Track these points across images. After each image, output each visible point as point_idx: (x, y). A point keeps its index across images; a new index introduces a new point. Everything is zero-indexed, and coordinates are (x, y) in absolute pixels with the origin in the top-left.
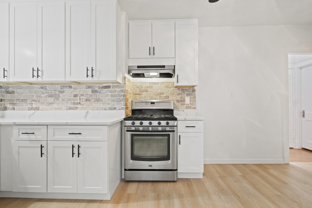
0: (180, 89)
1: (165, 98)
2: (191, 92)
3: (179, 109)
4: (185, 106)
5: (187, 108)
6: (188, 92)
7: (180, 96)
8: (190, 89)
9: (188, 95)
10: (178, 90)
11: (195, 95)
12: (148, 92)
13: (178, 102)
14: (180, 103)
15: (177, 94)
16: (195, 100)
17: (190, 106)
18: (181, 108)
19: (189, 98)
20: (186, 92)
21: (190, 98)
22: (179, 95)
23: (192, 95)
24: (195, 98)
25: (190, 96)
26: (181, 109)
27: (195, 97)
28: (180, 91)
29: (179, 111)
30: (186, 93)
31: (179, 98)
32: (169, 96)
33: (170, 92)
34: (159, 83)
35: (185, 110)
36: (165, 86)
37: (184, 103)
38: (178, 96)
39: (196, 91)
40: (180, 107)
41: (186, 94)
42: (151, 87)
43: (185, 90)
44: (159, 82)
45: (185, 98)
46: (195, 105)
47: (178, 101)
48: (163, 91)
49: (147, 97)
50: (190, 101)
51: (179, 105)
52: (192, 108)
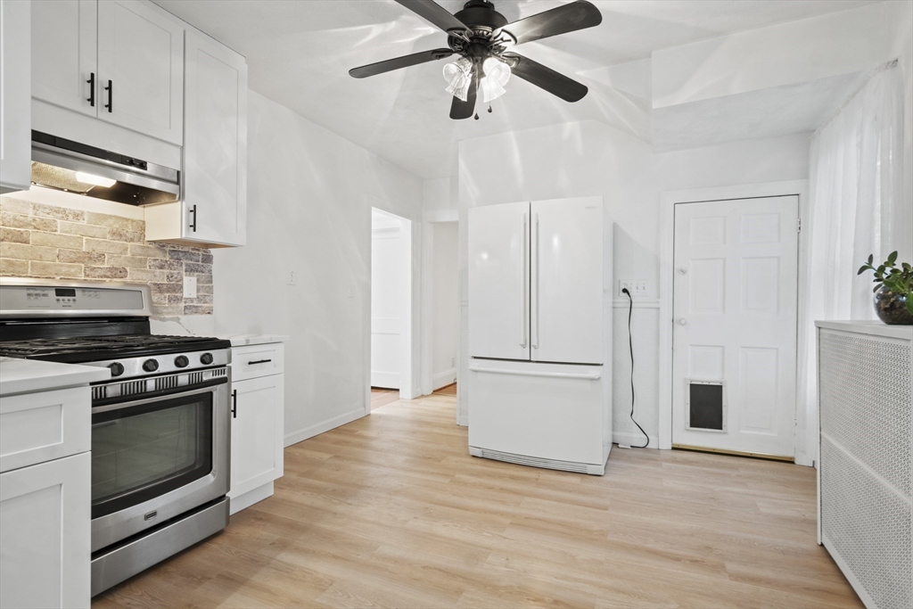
0: (167, 249)
1: (109, 274)
2: (200, 263)
3: (162, 313)
4: (182, 305)
5: (187, 311)
6: (190, 262)
7: (166, 271)
8: (197, 252)
9: (192, 270)
10: (158, 252)
11: (210, 271)
12: (27, 242)
13: (161, 292)
14: (167, 295)
15: (157, 263)
16: (212, 288)
17: (195, 305)
18: (170, 310)
19: (194, 279)
20: (184, 261)
21: (198, 280)
22: (161, 267)
23: (202, 272)
24: (211, 282)
25: (196, 274)
26: (170, 313)
27: (211, 277)
28: (165, 256)
29: (163, 320)
30: (186, 265)
31: (161, 277)
32: (128, 269)
33: (129, 255)
34: (86, 217)
35: (183, 318)
36: (108, 229)
37: (179, 295)
38: (158, 270)
39: (214, 260)
40: (165, 308)
41: (184, 267)
42: (47, 226)
43: (181, 255)
44: (85, 210)
45: (182, 280)
46: (211, 300)
47: (159, 288)
48: (100, 249)
49: (23, 264)
50: (198, 291)
51: (163, 302)
52: (203, 312)
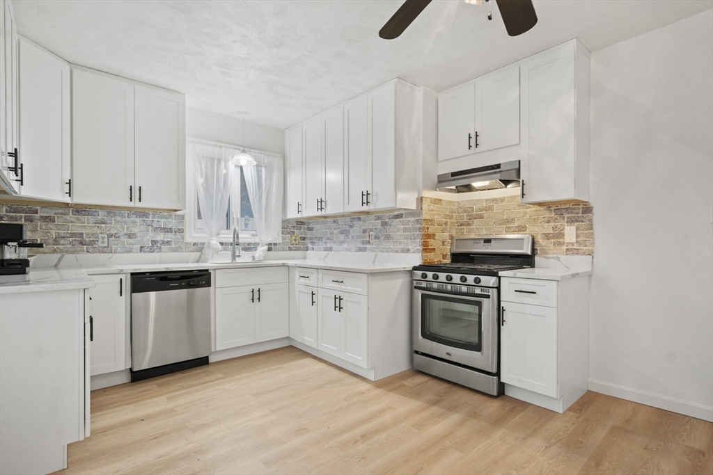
0: (553, 209)
1: (517, 230)
2: (580, 215)
3: (548, 254)
4: (564, 248)
5: (568, 253)
6: (571, 215)
7: (552, 224)
8: (577, 207)
9: (572, 221)
10: (546, 212)
11: (590, 220)
12: (483, 218)
13: (548, 239)
14: (553, 240)
15: (545, 220)
16: (592, 234)
17: (576, 248)
18: (555, 251)
19: (573, 228)
20: (566, 216)
21: (577, 229)
22: (548, 222)
23: (582, 222)
24: (592, 229)
25: (576, 224)
26: (554, 253)
27: (592, 225)
28: (551, 214)
29: (547, 258)
30: (568, 218)
31: (548, 229)
32: (527, 226)
33: (528, 217)
34: (506, 200)
35: (563, 257)
36: (517, 204)
37: (561, 240)
38: (546, 224)
39: (594, 211)
40: (551, 250)
41: (566, 220)
42: (490, 209)
43: (563, 211)
44: (505, 196)
45: (563, 229)
46: (593, 244)
47: (547, 236)
48: (512, 216)
49: (482, 229)
50: (577, 236)
51: (549, 245)
52: (584, 254)
